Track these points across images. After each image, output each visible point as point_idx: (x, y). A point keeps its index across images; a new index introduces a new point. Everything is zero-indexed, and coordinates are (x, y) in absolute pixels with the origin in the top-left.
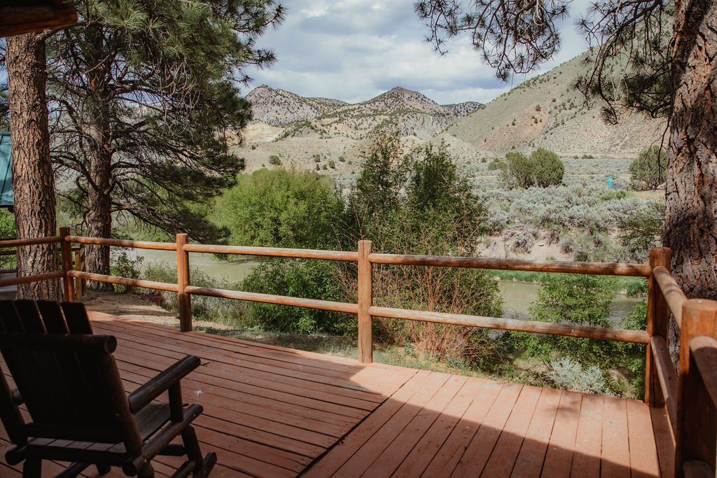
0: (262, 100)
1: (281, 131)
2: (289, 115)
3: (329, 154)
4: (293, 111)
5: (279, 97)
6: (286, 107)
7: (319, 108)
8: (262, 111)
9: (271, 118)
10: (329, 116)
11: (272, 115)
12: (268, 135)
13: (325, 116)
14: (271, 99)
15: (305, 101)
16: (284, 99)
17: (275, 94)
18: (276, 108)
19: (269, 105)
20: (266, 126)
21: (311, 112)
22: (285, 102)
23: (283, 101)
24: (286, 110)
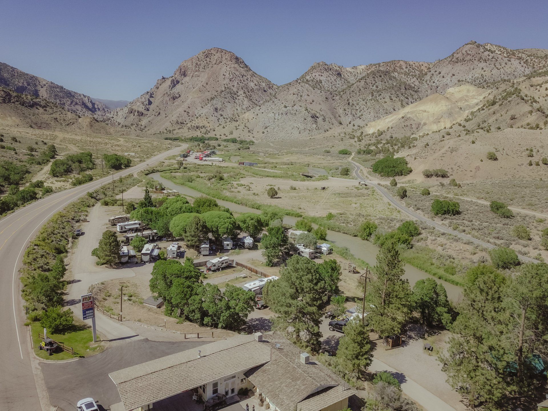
0: (469, 57)
1: (487, 94)
2: (495, 71)
3: (542, 147)
4: (499, 67)
5: (487, 53)
6: (493, 63)
7: (529, 60)
8: (468, 68)
9: (476, 75)
10: (540, 74)
11: (478, 72)
12: (473, 97)
13: (535, 74)
14: (478, 56)
15: (514, 54)
16: (492, 55)
17: (483, 51)
18: (483, 64)
19: (476, 62)
20: (472, 88)
21: (519, 66)
22: (493, 58)
23: (490, 57)
24: (493, 66)
